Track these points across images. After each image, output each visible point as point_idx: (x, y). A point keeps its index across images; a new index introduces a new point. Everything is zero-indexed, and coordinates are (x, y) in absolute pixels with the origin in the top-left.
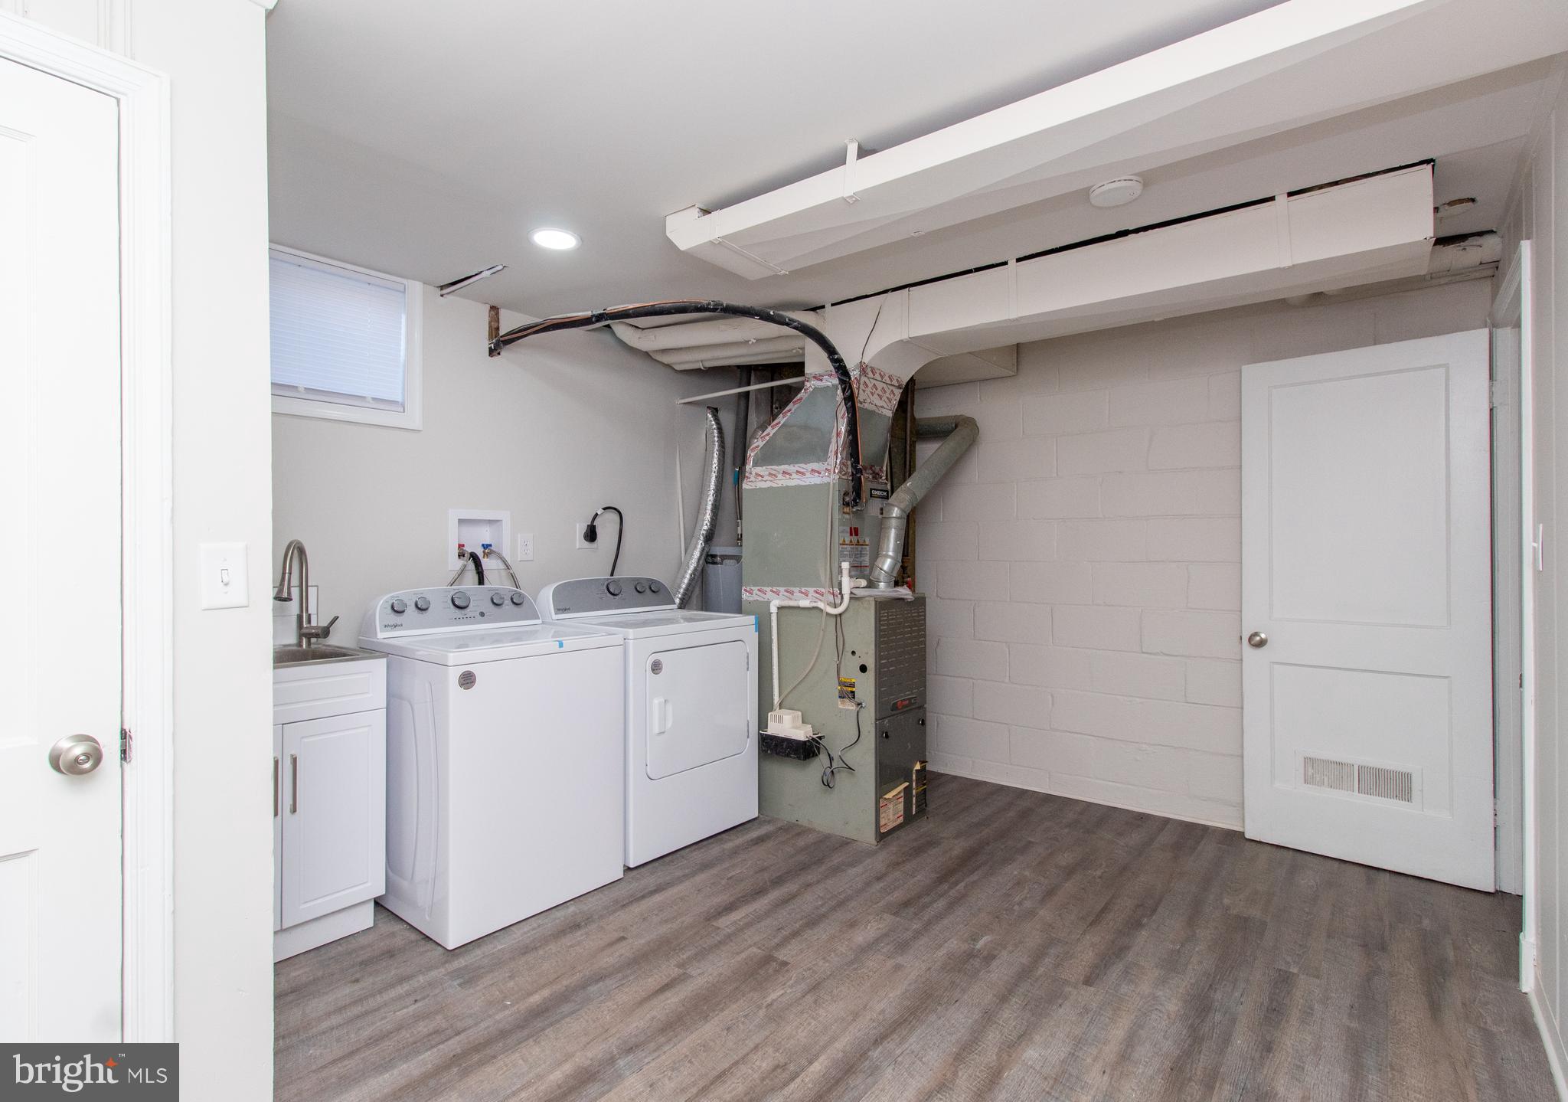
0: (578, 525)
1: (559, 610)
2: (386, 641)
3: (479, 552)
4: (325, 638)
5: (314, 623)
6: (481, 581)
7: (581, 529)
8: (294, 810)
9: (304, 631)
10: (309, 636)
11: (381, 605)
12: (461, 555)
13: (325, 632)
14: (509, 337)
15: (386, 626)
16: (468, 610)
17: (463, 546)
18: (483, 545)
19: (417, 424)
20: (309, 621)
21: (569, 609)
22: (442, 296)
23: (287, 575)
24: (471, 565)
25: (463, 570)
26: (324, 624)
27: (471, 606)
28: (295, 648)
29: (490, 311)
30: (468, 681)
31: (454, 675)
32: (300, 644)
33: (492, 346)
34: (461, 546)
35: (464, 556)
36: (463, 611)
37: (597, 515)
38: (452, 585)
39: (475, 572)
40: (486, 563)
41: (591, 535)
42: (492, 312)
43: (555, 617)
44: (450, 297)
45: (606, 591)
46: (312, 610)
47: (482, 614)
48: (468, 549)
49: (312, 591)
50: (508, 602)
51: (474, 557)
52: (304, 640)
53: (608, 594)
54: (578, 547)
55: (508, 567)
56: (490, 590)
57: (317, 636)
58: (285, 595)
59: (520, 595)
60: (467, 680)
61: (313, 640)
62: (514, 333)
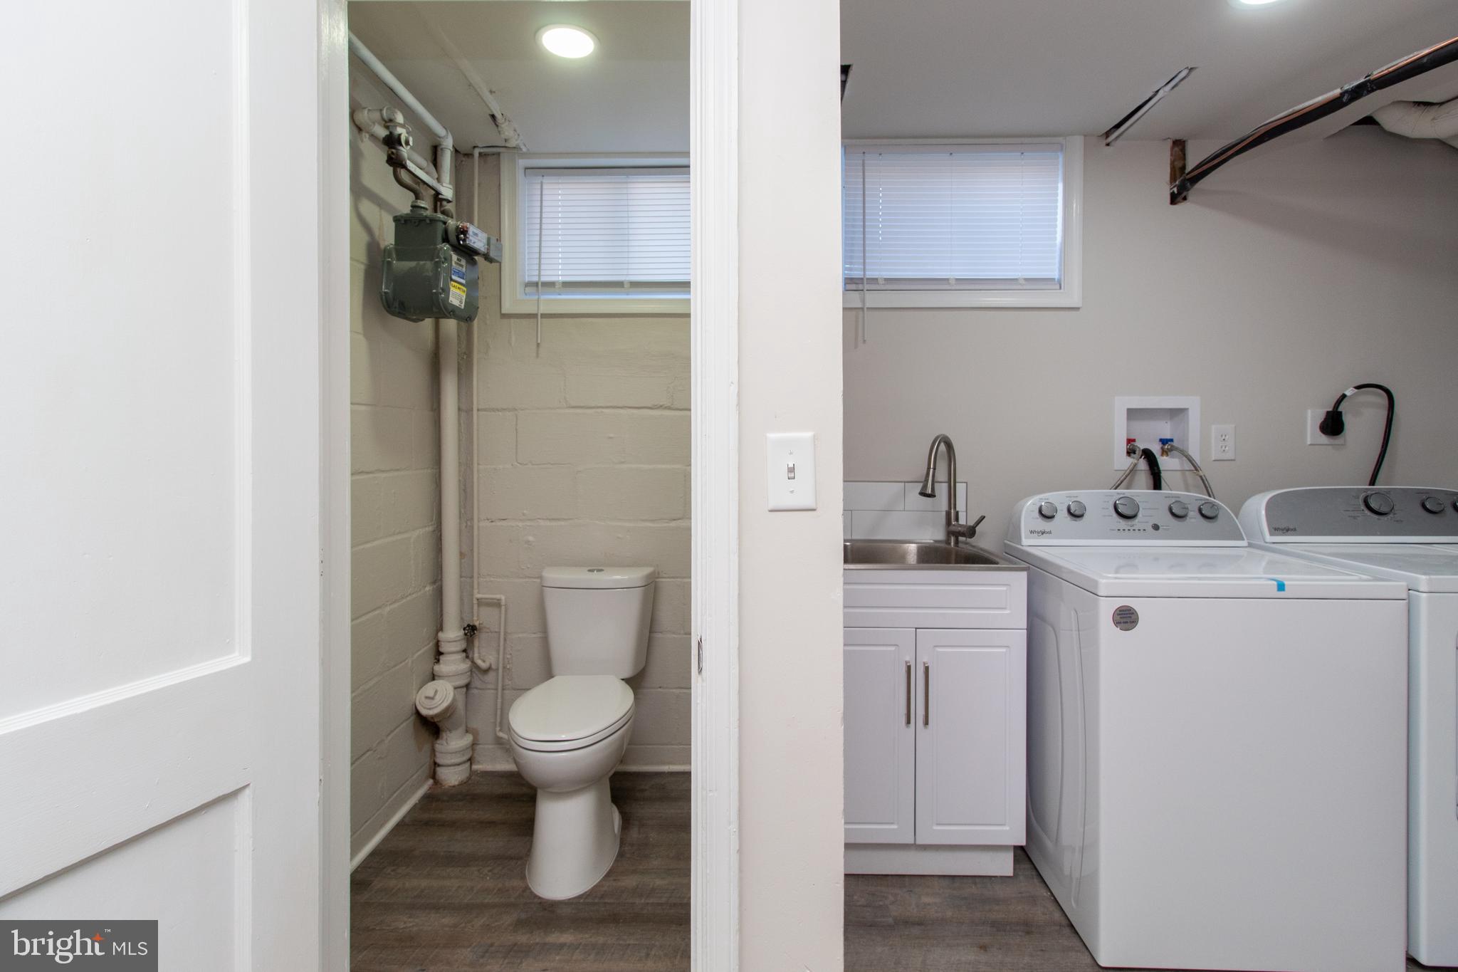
0: (1309, 412)
1: (1275, 529)
2: (1029, 550)
3: (1156, 449)
4: (971, 538)
5: (962, 521)
6: (1157, 484)
7: (1314, 417)
8: (926, 723)
9: (952, 528)
10: (957, 534)
11: (1030, 505)
12: (1130, 452)
13: (971, 532)
14: (1200, 170)
15: (1031, 532)
16: (1136, 521)
17: (1134, 440)
18: (1161, 440)
19: (1075, 301)
20: (957, 519)
21: (1295, 530)
22: (1108, 145)
23: (931, 470)
24: (1143, 464)
25: (1133, 470)
26: (971, 523)
27: (1140, 515)
28: (943, 545)
29: (1172, 148)
30: (1128, 620)
31: (1106, 610)
32: (948, 542)
33: (1175, 190)
34: (1130, 441)
35: (1135, 453)
36: (1130, 522)
37: (1344, 396)
38: (1116, 489)
39: (1149, 473)
40: (1165, 463)
41: (1333, 424)
42: (1176, 149)
43: (1269, 538)
44: (1119, 142)
45: (1363, 507)
46: (961, 506)
47: (1156, 527)
48: (1141, 445)
49: (961, 488)
50: (1193, 514)
51: (1148, 455)
52: (953, 539)
53: (1367, 512)
54: (1309, 443)
55: (1196, 468)
56: (1167, 497)
57: (963, 535)
58: (929, 491)
59: (1213, 505)
60: (1126, 618)
61: (961, 539)
62: (1206, 164)
